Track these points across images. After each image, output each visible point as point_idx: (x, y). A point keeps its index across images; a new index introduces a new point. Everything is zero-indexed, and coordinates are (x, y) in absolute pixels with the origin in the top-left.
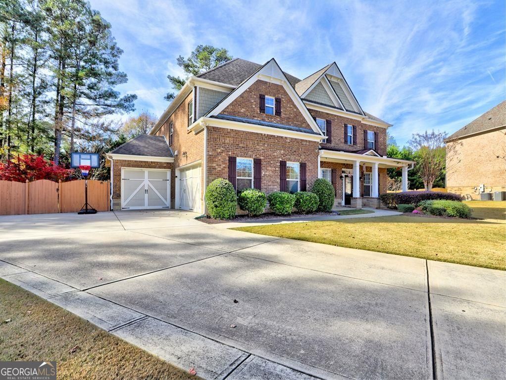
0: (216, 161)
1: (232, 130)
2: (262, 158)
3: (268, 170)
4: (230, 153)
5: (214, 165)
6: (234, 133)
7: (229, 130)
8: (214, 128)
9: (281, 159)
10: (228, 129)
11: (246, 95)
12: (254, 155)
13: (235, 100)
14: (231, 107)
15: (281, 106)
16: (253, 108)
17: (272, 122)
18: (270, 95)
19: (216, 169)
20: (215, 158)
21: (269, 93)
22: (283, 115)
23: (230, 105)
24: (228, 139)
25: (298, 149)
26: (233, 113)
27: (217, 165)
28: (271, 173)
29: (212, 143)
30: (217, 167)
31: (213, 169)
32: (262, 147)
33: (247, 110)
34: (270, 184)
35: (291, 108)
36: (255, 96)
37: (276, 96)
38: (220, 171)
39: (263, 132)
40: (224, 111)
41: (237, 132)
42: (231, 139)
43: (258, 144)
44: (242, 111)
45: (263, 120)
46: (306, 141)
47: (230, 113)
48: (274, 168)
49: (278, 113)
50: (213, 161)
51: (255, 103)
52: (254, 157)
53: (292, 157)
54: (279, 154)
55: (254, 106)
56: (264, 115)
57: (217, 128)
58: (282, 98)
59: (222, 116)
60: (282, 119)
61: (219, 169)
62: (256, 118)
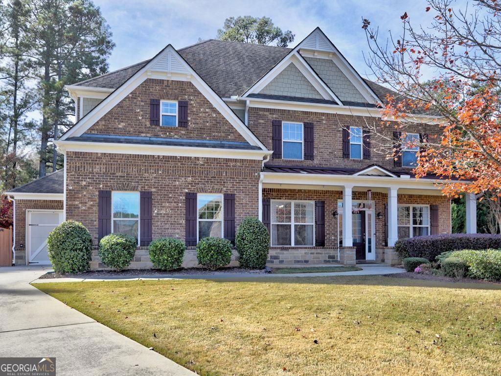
0: (78, 198)
1: (105, 154)
2: (153, 190)
3: (163, 207)
4: (101, 186)
5: (77, 203)
6: (108, 159)
7: (99, 155)
8: (76, 153)
9: (187, 191)
10: (97, 153)
11: (127, 103)
12: (140, 186)
13: (110, 112)
14: (103, 123)
15: (189, 111)
16: (139, 120)
17: (171, 137)
18: (169, 99)
19: (79, 208)
20: (77, 193)
21: (167, 96)
22: (191, 125)
23: (101, 120)
24: (97, 167)
25: (220, 173)
26: (107, 130)
27: (81, 203)
28: (169, 211)
29: (73, 173)
30: (80, 205)
31: (75, 208)
32: (155, 175)
33: (129, 124)
34: (167, 226)
35: (206, 112)
36: (142, 104)
37: (180, 98)
38: (85, 210)
39: (156, 153)
40: (91, 129)
41: (112, 156)
42: (102, 166)
43: (146, 171)
44: (120, 126)
45: (157, 136)
46: (236, 160)
47: (101, 131)
48: (175, 205)
49: (183, 123)
50: (75, 198)
51: (142, 113)
52: (140, 189)
53: (209, 186)
54: (183, 183)
55: (140, 118)
56: (158, 128)
57: (81, 153)
58: (191, 100)
59: (88, 136)
60: (189, 132)
61: (84, 208)
62: (143, 135)
